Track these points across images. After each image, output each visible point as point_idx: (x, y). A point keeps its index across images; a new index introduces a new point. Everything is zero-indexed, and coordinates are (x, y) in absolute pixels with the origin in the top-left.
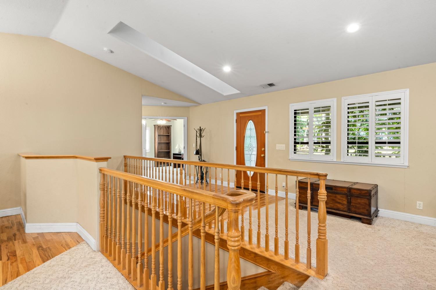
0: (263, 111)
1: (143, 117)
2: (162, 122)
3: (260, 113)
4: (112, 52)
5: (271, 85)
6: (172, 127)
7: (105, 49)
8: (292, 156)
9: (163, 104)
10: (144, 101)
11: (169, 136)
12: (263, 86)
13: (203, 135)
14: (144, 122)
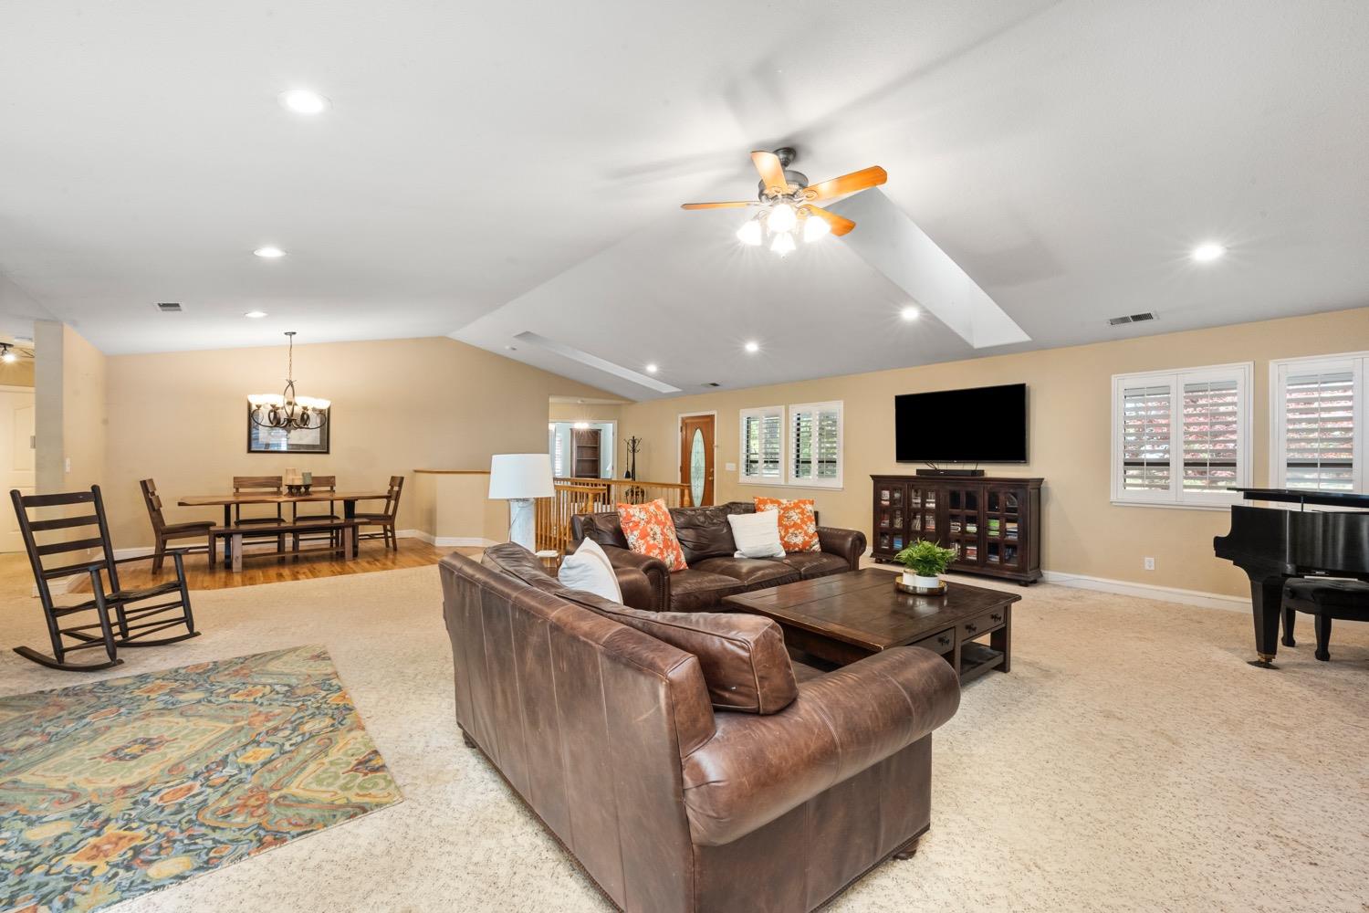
0: (712, 417)
1: (550, 420)
2: (583, 425)
3: (708, 420)
4: (514, 349)
5: (715, 385)
6: (602, 433)
7: (507, 347)
8: (743, 478)
9: (579, 402)
10: (551, 400)
11: (596, 448)
12: (706, 385)
13: (637, 449)
14: (552, 427)
